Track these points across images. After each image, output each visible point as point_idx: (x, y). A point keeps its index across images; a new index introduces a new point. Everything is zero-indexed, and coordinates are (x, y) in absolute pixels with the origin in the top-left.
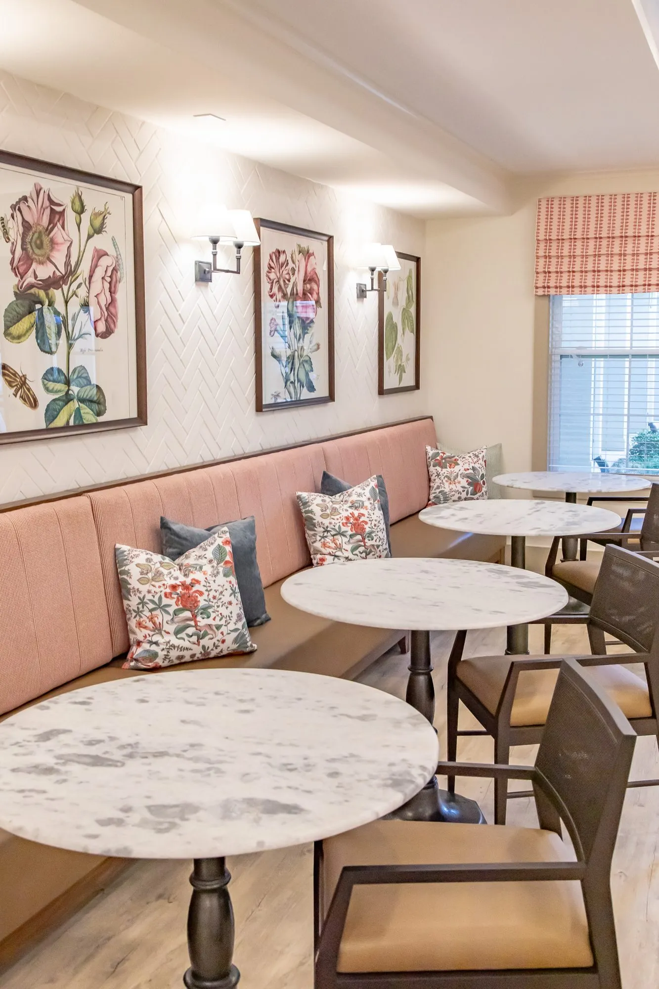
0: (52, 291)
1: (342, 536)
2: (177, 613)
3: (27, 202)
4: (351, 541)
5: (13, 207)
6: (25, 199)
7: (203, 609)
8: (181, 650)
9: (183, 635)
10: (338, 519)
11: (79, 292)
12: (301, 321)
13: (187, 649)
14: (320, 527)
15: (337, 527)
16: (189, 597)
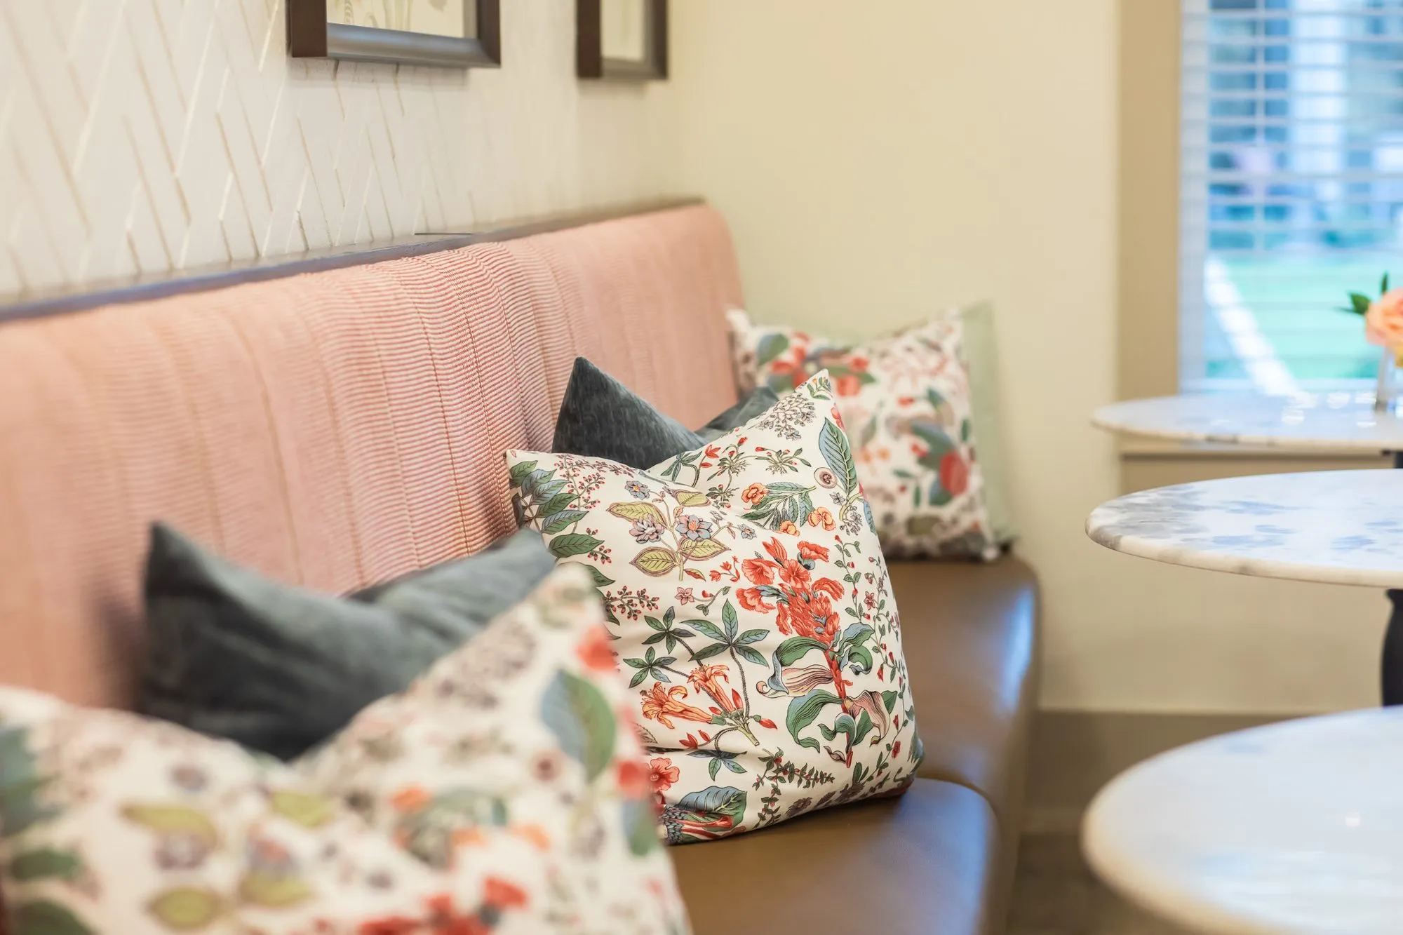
1: (740, 658)
4: (786, 678)
10: (715, 576)
14: (633, 615)
15: (715, 615)
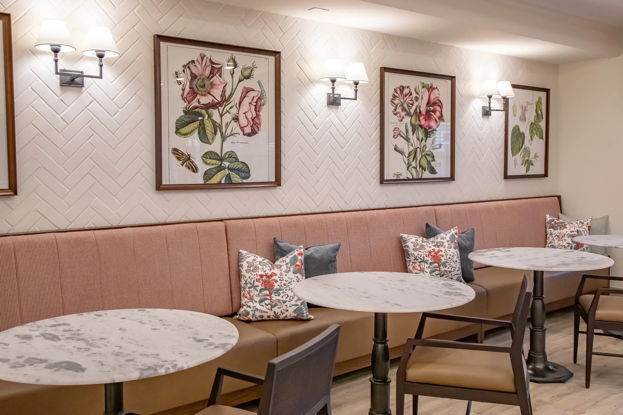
0: (210, 110)
1: (425, 263)
2: (261, 291)
3: (194, 63)
4: (431, 267)
5: (184, 66)
6: (193, 62)
7: (276, 290)
8: (261, 312)
9: (263, 304)
10: (423, 252)
11: (231, 111)
12: (423, 130)
13: (265, 312)
14: (412, 256)
15: (422, 257)
16: (269, 282)
